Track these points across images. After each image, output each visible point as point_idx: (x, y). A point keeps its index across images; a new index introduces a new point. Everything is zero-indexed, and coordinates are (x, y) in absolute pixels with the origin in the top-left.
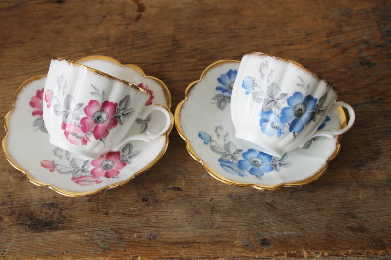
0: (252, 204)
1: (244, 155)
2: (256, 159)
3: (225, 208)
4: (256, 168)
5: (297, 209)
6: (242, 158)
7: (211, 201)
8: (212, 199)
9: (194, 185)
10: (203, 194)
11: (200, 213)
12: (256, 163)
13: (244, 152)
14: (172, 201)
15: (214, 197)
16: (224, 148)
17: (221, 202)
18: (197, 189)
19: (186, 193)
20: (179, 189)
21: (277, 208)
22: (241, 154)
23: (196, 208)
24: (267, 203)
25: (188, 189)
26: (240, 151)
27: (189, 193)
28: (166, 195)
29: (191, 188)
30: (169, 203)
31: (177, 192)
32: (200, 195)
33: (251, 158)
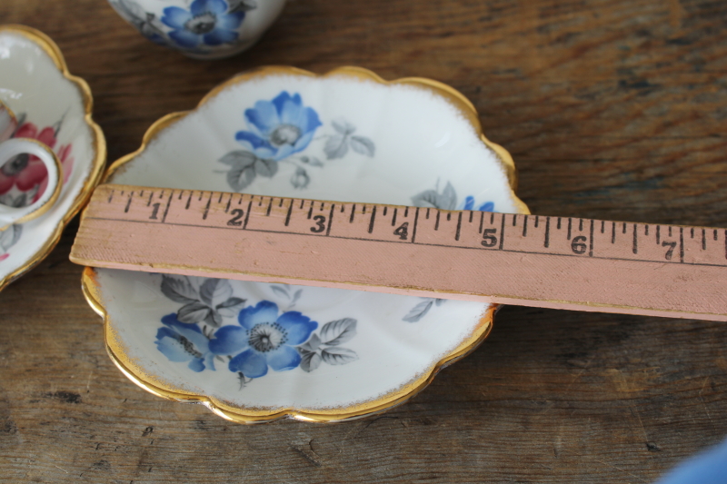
0: (254, 448)
1: (244, 314)
2: (268, 330)
3: (177, 457)
4: (257, 353)
5: (373, 471)
6: (234, 322)
7: (145, 433)
8: (150, 429)
9: (114, 389)
10: (130, 414)
11: (108, 468)
12: (265, 341)
13: (246, 305)
14: (46, 429)
15: (158, 422)
16: (201, 287)
17: (173, 438)
18: (119, 399)
19: (89, 408)
20: (73, 398)
21: (317, 465)
22: (236, 310)
23: (101, 452)
24: (294, 449)
25: (96, 397)
26: (239, 301)
27: (96, 409)
28: (36, 412)
29: (104, 397)
30: (37, 434)
31: (66, 405)
32: (121, 417)
33: (258, 326)
